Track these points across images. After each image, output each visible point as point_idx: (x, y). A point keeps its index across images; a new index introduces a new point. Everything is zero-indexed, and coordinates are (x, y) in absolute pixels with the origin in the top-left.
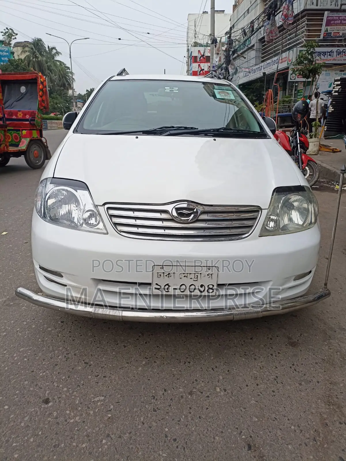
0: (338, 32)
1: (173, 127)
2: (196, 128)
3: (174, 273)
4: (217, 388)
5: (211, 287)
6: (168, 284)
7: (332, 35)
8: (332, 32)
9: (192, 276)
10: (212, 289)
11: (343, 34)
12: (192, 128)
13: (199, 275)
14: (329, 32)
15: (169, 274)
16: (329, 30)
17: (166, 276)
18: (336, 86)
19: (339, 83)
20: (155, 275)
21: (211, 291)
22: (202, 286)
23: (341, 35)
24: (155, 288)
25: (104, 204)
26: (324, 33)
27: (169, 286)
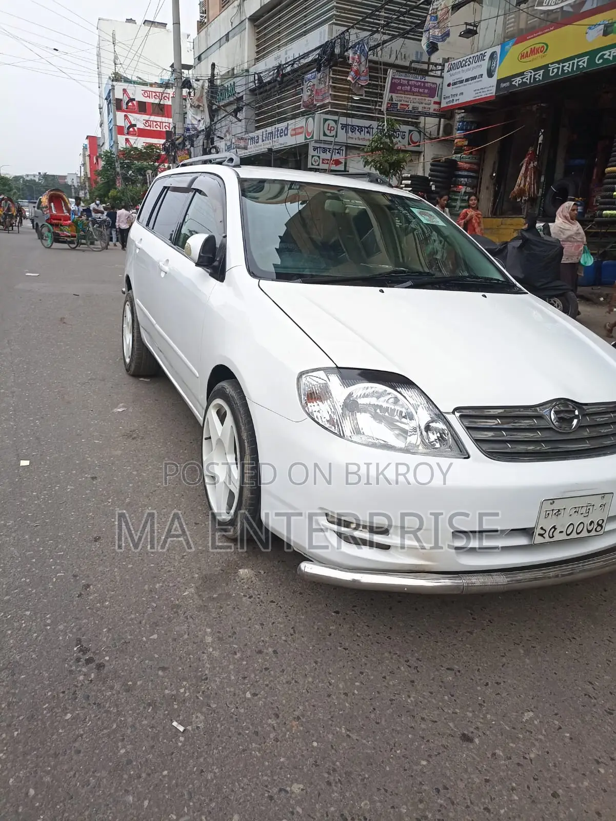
0: (407, 103)
3: (564, 509)
5: (601, 522)
6: (554, 527)
7: (399, 108)
8: (399, 103)
10: (601, 525)
11: (413, 108)
13: (591, 508)
14: (394, 102)
15: (559, 511)
16: (394, 100)
17: (555, 514)
18: (405, 187)
19: (409, 182)
20: (543, 514)
21: (599, 528)
22: (591, 523)
23: (410, 109)
24: (539, 534)
26: (388, 103)
27: (555, 529)
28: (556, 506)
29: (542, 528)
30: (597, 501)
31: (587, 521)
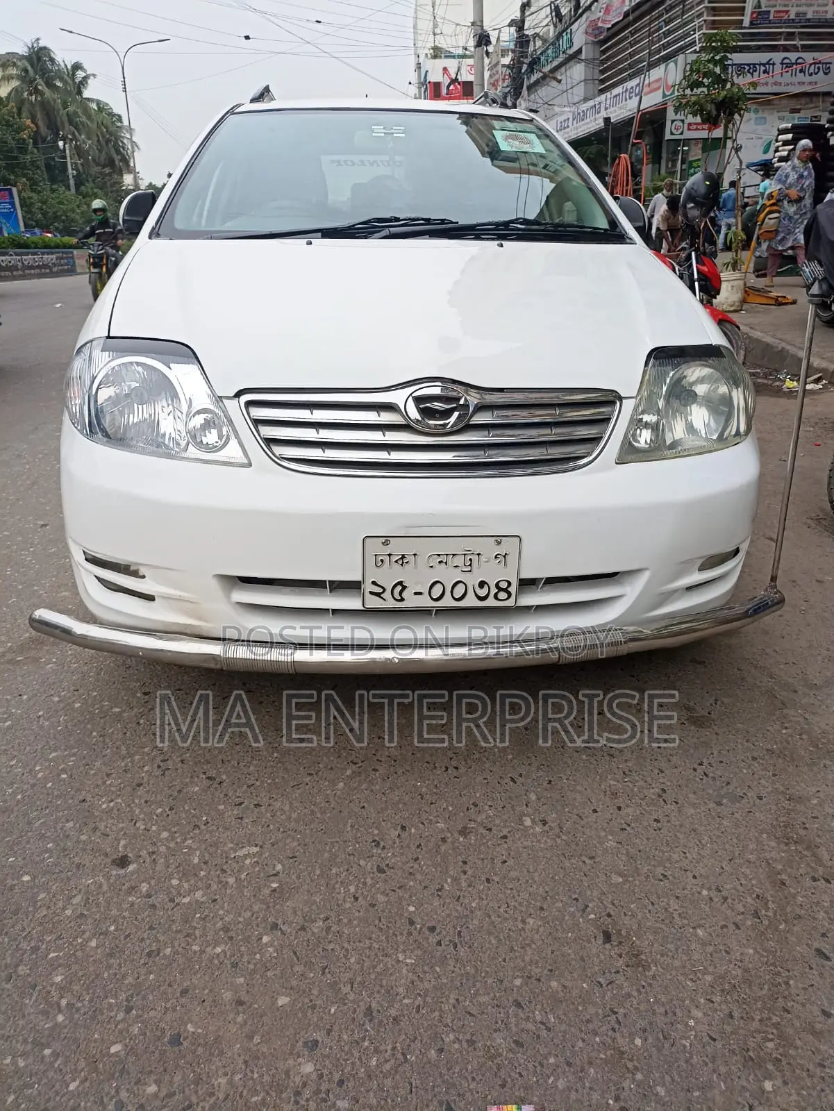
0: (786, 9)
1: (397, 219)
2: (454, 221)
3: (415, 555)
4: (524, 818)
5: (504, 585)
6: (400, 583)
7: (771, 18)
8: (772, 10)
9: (459, 561)
10: (506, 590)
11: (798, 14)
12: (443, 221)
13: (475, 558)
14: (764, 9)
15: (403, 557)
16: (763, 6)
17: (396, 561)
18: (783, 145)
19: (790, 136)
20: (371, 561)
21: (502, 595)
22: (482, 584)
23: (792, 16)
24: (371, 593)
25: (239, 394)
26: (753, 13)
27: (404, 588)
28: (397, 548)
29: (374, 583)
30: (490, 549)
31: (472, 580)
